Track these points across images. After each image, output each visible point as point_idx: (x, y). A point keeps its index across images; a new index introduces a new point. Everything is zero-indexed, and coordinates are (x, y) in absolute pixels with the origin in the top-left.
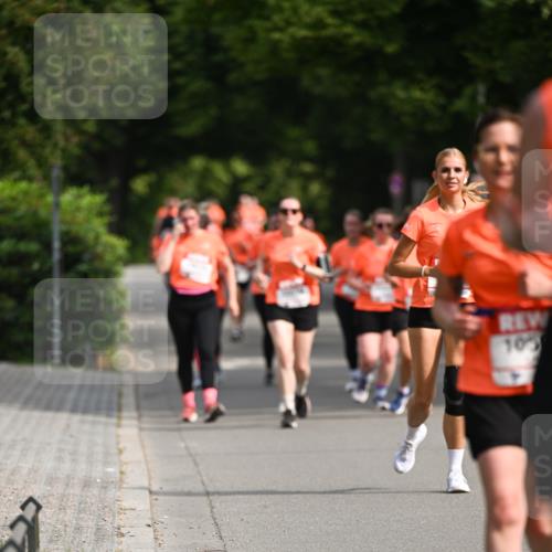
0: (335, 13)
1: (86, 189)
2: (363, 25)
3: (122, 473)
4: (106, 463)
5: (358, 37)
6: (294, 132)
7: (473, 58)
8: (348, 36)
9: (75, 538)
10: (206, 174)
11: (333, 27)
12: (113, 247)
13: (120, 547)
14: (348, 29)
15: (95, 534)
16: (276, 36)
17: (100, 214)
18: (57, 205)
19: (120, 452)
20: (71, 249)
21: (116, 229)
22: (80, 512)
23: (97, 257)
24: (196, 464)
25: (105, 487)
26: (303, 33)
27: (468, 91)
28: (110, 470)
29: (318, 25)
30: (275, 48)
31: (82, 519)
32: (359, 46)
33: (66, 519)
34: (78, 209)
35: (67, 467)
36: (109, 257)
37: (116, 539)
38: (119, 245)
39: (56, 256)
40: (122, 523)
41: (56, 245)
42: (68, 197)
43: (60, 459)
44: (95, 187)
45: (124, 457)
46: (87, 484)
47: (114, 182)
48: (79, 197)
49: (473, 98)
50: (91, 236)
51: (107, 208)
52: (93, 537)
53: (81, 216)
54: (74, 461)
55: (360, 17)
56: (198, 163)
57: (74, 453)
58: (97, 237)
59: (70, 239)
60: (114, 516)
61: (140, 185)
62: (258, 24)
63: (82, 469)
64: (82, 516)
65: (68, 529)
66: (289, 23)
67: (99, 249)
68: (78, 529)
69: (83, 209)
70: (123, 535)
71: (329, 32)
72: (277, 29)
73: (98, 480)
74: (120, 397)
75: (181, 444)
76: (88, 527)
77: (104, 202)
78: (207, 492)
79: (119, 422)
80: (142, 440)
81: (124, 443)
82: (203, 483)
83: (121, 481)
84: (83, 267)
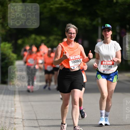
0: (66, 1)
1: (6, 43)
2: (72, 4)
3: (15, 109)
4: (12, 107)
5: (71, 7)
6: (55, 29)
7: (98, 11)
8: (68, 6)
9: (4, 125)
10: (35, 39)
11: (65, 4)
12: (13, 57)
13: (15, 127)
14: (69, 5)
15: (9, 124)
17: (10, 48)
19: (15, 104)
20: (3, 57)
21: (14, 52)
23: (9, 59)
26: (58, 6)
28: (13, 109)
29: (61, 4)
30: (51, 9)
31: (6, 120)
32: (72, 9)
33: (2, 120)
34: (5, 47)
35: (2, 108)
36: (12, 59)
38: (15, 56)
40: (15, 121)
42: (2, 45)
44: (9, 42)
45: (16, 106)
46: (7, 112)
47: (13, 42)
48: (5, 45)
50: (8, 54)
51: (12, 47)
52: (9, 125)
53: (6, 49)
54: (4, 107)
55: (71, 2)
56: (33, 36)
57: (4, 105)
58: (9, 54)
59: (3, 54)
60: (13, 120)
61: (20, 42)
63: (6, 109)
66: (55, 4)
67: (10, 57)
68: (5, 123)
70: (15, 124)
71: (64, 5)
72: (52, 5)
73: (10, 111)
74: (15, 91)
75: (29, 103)
76: (7, 122)
77: (11, 46)
78: (35, 114)
79: (15, 97)
80: (20, 102)
81: (16, 102)
82: (34, 112)
83: (15, 111)
84: (6, 61)
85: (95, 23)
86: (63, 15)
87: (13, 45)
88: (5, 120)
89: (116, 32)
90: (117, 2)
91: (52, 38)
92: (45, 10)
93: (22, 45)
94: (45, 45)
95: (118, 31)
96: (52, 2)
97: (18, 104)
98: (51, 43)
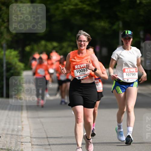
0: (81, 2)
1: (12, 50)
2: (88, 5)
3: (23, 128)
4: (18, 125)
5: (88, 8)
6: (69, 34)
7: (119, 14)
8: (85, 8)
9: (10, 145)
10: (46, 46)
11: (81, 5)
12: (20, 66)
13: (22, 148)
14: (85, 6)
16: (65, 8)
17: (17, 57)
18: (5, 54)
19: (22, 122)
20: (9, 66)
21: (21, 61)
22: (11, 138)
23: (16, 69)
24: (43, 125)
25: (18, 131)
26: (72, 7)
27: (117, 23)
28: (19, 127)
29: (76, 5)
30: (64, 11)
31: (12, 140)
32: (88, 10)
33: (7, 140)
34: (10, 55)
35: (7, 126)
36: (19, 69)
37: (21, 146)
38: (22, 65)
39: (5, 68)
40: (23, 141)
41: (5, 65)
42: (7, 52)
43: (5, 124)
44: (15, 49)
45: (23, 123)
46: (13, 130)
47: (20, 49)
48: (11, 52)
49: (119, 25)
50: (14, 63)
51: (18, 55)
52: (15, 145)
53: (11, 57)
54: (10, 124)
55: (88, 2)
56: (43, 42)
57: (9, 122)
58: (16, 63)
59: (8, 64)
60: (20, 139)
61: (28, 49)
62: (60, 5)
63: (12, 126)
64: (11, 139)
65: (8, 143)
66: (68, 4)
67: (16, 66)
68: (11, 143)
69: (12, 55)
70: (23, 145)
71: (79, 7)
72: (65, 6)
73: (16, 130)
74: (22, 106)
75: (39, 120)
76: (13, 142)
77: (18, 53)
78: (46, 132)
79: (22, 113)
80: (28, 118)
81: (23, 119)
82: (45, 130)
83: (22, 130)
84: (12, 71)
85: (115, 27)
86: (78, 18)
87: (20, 53)
88: (10, 140)
89: (140, 38)
90: (141, 3)
91: (65, 44)
92: (58, 12)
93: (31, 53)
94: (57, 52)
95: (142, 36)
96: (65, 3)
97: (26, 122)
98: (64, 50)
